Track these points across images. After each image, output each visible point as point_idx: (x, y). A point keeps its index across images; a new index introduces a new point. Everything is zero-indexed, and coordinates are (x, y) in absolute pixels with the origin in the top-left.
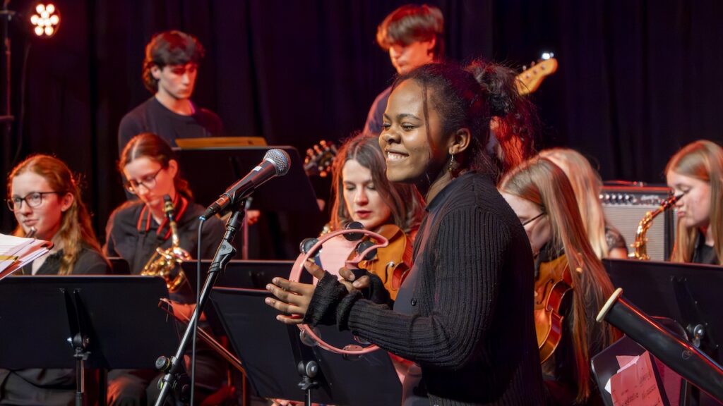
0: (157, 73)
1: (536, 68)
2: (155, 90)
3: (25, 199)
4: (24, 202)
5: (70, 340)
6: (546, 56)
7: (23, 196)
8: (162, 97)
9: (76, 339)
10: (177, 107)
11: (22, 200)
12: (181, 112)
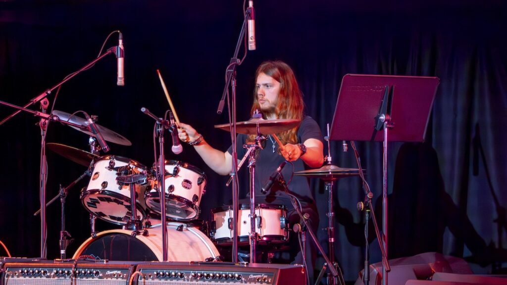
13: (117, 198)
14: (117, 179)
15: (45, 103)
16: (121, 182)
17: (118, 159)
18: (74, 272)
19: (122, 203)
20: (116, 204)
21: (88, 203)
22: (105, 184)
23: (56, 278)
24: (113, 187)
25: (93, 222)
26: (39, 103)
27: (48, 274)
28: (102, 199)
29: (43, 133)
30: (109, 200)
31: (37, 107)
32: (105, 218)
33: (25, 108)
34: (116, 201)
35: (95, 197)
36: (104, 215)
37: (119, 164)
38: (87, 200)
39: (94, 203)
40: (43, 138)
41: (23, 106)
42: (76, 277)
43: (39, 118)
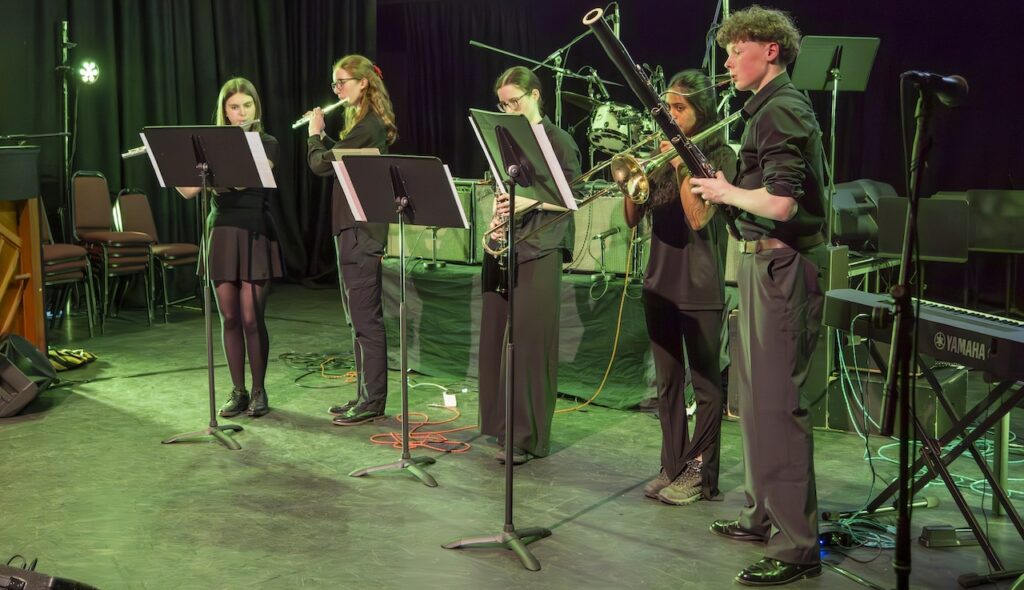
13: (616, 135)
14: (617, 120)
15: (559, 60)
16: (620, 123)
17: (616, 105)
19: (620, 139)
20: (615, 139)
21: (592, 138)
22: (607, 124)
24: (613, 125)
25: (592, 154)
26: (553, 60)
28: (604, 136)
29: (559, 84)
30: (609, 136)
31: (552, 62)
33: (543, 64)
34: (615, 137)
35: (599, 133)
36: (604, 148)
37: (618, 109)
38: (592, 136)
39: (597, 139)
40: (558, 87)
41: (541, 61)
43: (556, 72)
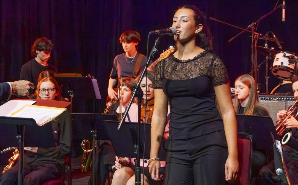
0: (38, 52)
1: (168, 51)
2: (36, 57)
3: (47, 90)
4: (47, 91)
5: (17, 137)
6: (171, 47)
7: (46, 89)
8: (37, 59)
9: (19, 136)
10: (42, 63)
11: (46, 90)
12: (43, 65)
13: (287, 69)
14: (289, 61)
15: (253, 28)
16: (291, 62)
17: (287, 53)
18: (287, 99)
19: (289, 71)
20: (287, 72)
21: (273, 71)
22: (282, 63)
23: (278, 101)
24: (286, 64)
26: (251, 28)
27: (274, 99)
28: (281, 69)
29: (256, 41)
30: (284, 70)
32: (279, 78)
34: (287, 70)
35: (277, 68)
36: (280, 76)
37: (288, 55)
39: (276, 71)
41: (245, 29)
42: (287, 101)
